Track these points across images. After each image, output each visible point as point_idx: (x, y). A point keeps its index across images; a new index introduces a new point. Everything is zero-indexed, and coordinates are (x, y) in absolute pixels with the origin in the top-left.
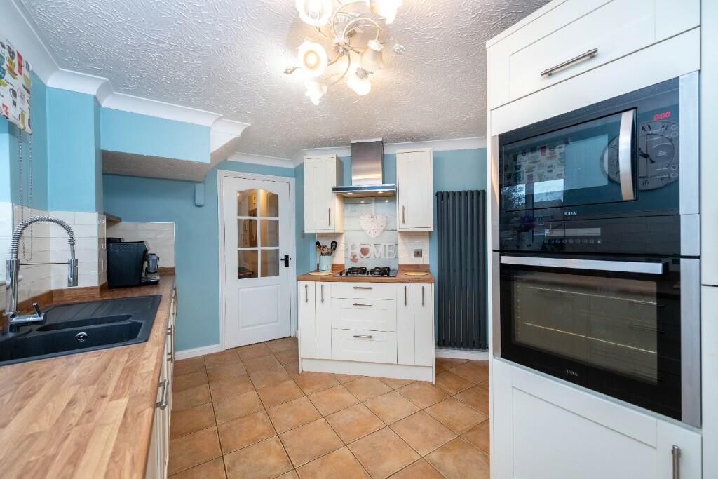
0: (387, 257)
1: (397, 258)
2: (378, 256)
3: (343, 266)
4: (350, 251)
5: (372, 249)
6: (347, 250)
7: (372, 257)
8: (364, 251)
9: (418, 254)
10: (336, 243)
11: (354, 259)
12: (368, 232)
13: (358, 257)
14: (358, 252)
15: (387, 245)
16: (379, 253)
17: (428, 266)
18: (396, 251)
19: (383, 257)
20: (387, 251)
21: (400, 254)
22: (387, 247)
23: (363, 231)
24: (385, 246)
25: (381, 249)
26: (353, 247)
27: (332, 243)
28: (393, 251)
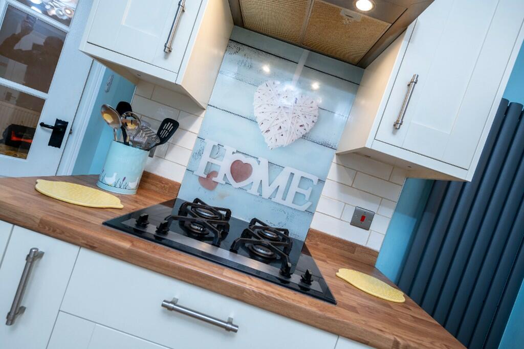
0: (288, 202)
1: (310, 212)
2: (267, 192)
3: (176, 187)
4: (206, 158)
5: (259, 173)
6: (197, 154)
7: (254, 190)
8: (240, 171)
9: (362, 220)
10: (176, 125)
11: (208, 180)
12: (263, 128)
13: (219, 179)
14: (224, 166)
15: (298, 174)
16: (274, 185)
17: (374, 254)
18: (315, 197)
19: (278, 198)
20: (294, 188)
21: (322, 206)
22: (296, 180)
23: (253, 121)
24: (292, 174)
25: (281, 180)
26: (217, 149)
27: (167, 121)
28: (307, 193)
